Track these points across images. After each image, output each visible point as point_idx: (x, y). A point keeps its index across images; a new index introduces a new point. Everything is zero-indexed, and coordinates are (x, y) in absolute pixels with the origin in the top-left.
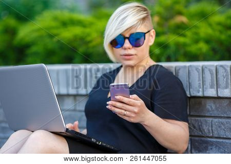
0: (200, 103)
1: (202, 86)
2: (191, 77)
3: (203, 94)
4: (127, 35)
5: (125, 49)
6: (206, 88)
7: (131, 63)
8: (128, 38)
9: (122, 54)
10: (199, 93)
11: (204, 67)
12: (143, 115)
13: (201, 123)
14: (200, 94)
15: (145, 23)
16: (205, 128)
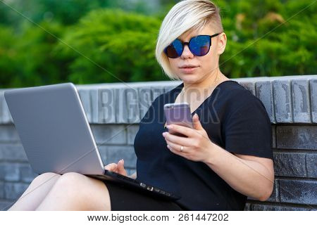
0: (289, 133)
1: (290, 110)
2: (276, 97)
3: (293, 120)
4: (187, 40)
5: (184, 59)
6: (297, 112)
7: (193, 78)
8: (187, 44)
9: (181, 66)
10: (287, 118)
11: (293, 83)
12: (206, 150)
13: (292, 159)
14: (289, 120)
15: (210, 23)
16: (297, 166)
